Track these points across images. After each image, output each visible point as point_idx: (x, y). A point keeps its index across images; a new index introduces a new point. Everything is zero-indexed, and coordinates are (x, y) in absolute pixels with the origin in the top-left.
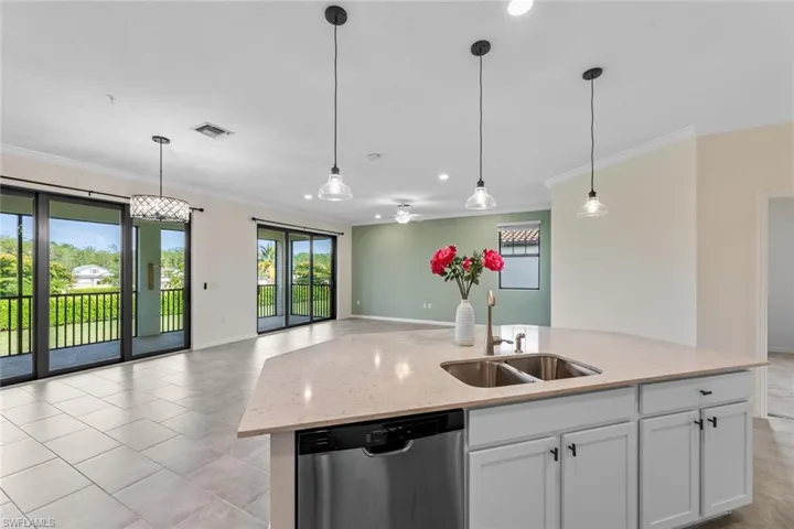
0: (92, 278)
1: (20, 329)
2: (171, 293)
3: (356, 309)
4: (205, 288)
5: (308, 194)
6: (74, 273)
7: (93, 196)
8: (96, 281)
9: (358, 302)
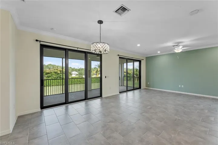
0: (75, 74)
1: (63, 85)
3: (147, 85)
4: (106, 78)
5: (139, 44)
6: (72, 73)
7: (79, 49)
9: (148, 83)
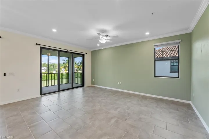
0: (44, 70)
2: (55, 74)
3: (93, 83)
8: (45, 70)
9: (94, 80)
